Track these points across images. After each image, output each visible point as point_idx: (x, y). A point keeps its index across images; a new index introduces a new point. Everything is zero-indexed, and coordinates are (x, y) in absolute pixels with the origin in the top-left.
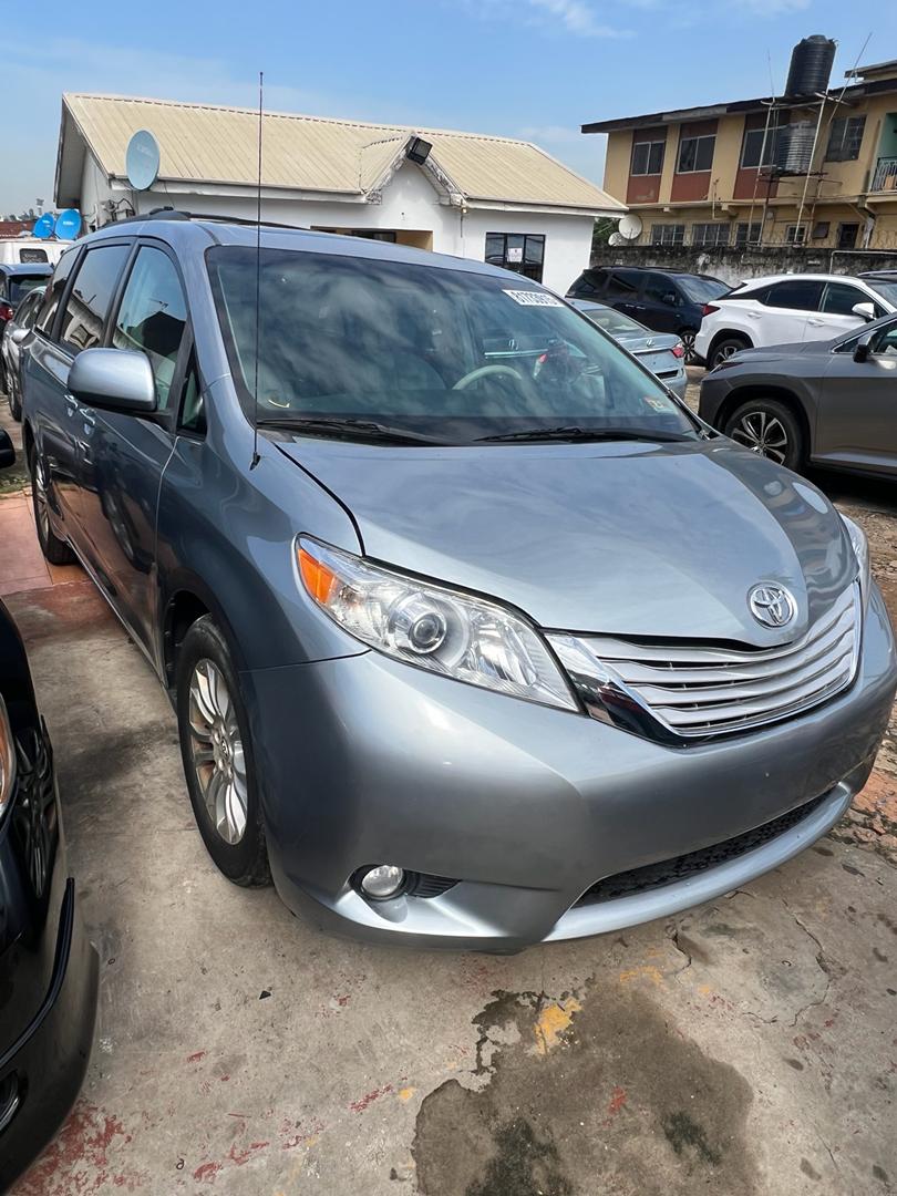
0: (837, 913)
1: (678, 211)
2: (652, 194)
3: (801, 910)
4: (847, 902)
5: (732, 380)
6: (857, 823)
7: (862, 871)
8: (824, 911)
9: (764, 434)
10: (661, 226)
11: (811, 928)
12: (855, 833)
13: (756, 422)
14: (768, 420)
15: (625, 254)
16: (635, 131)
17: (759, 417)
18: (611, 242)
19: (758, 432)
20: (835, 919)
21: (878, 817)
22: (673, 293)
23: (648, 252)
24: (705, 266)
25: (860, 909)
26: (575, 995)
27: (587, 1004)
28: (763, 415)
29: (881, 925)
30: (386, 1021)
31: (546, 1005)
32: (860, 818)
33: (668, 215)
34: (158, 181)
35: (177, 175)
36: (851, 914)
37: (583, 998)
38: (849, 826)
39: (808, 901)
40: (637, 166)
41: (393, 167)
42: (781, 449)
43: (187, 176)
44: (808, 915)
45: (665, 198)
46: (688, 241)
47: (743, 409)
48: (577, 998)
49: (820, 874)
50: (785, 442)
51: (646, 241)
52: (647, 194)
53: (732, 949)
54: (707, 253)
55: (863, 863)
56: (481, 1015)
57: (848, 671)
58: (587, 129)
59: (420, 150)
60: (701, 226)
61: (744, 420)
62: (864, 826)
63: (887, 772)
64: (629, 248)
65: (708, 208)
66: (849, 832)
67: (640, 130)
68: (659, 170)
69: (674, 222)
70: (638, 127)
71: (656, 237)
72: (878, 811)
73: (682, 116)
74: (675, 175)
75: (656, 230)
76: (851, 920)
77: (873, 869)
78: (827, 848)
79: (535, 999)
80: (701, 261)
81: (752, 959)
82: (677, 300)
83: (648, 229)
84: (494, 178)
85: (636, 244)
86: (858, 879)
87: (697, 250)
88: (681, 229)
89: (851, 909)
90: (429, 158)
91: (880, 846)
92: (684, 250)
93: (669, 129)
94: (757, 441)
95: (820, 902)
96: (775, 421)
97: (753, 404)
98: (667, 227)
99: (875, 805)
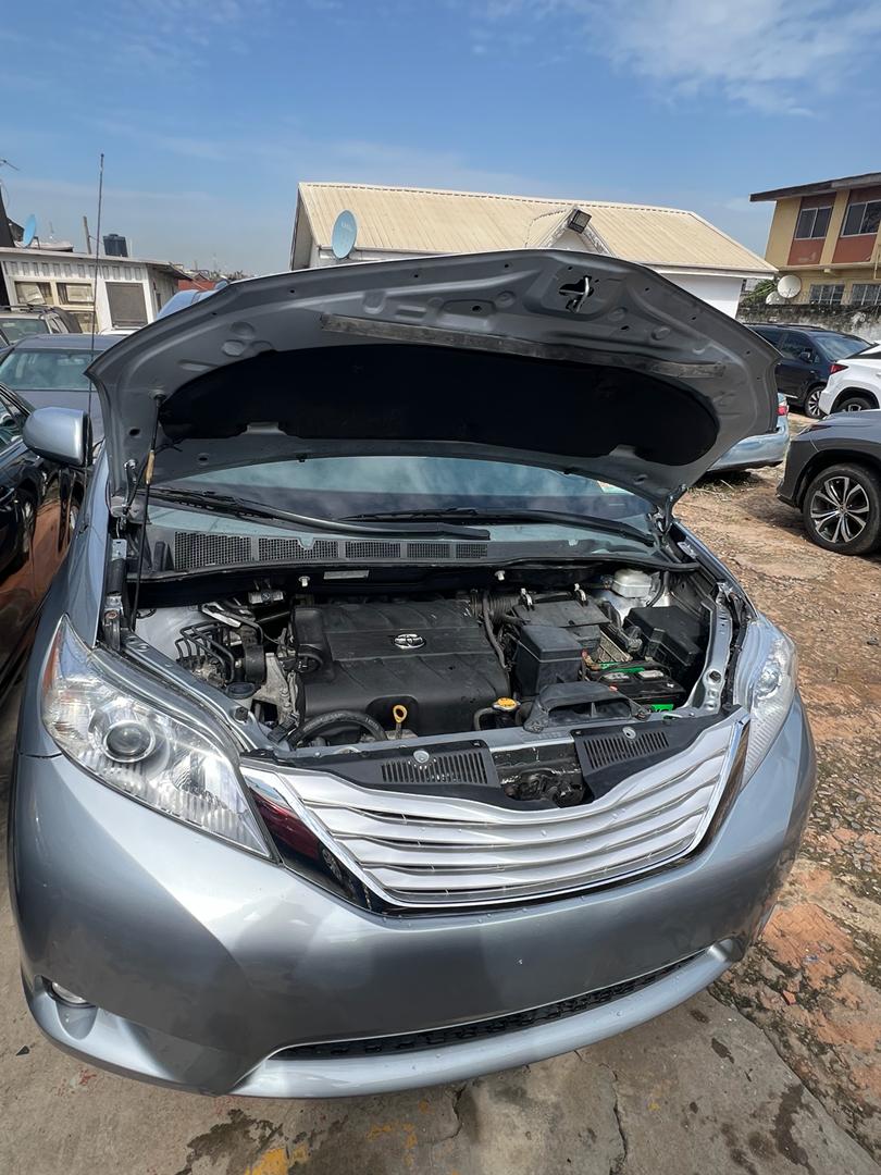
0: (673, 1107)
1: (839, 272)
2: (814, 255)
3: (631, 1092)
4: (694, 1093)
5: (817, 442)
6: (766, 981)
7: (733, 1054)
8: (657, 1101)
9: (846, 500)
10: (820, 286)
11: (628, 1121)
12: (758, 995)
13: (839, 487)
14: (852, 486)
15: (780, 312)
16: (803, 198)
17: (842, 481)
18: (769, 300)
19: (841, 496)
20: (666, 1118)
21: (799, 978)
22: (810, 350)
23: (803, 311)
24: (859, 324)
25: (705, 1110)
26: (311, 1141)
27: (316, 1157)
28: (847, 480)
29: (721, 1139)
30: (109, 1117)
31: (274, 1144)
32: (773, 974)
33: (828, 276)
34: (355, 250)
35: (372, 246)
36: (690, 1113)
37: (317, 1146)
38: (754, 982)
39: (645, 1080)
40: (802, 231)
41: (554, 236)
42: (863, 516)
43: (380, 246)
44: (635, 1101)
45: (826, 260)
46: (846, 300)
47: (827, 472)
48: (311, 1146)
49: (679, 1045)
50: (866, 509)
51: (804, 300)
52: (809, 256)
53: (515, 1127)
54: (863, 311)
55: (740, 1042)
56: (203, 1138)
57: (692, 836)
58: (755, 198)
59: (580, 221)
60: (861, 287)
61: (826, 483)
62: (773, 987)
63: (835, 918)
64: (786, 308)
65: (870, 269)
66: (749, 991)
67: (807, 197)
68: (823, 233)
69: (835, 282)
70: (805, 195)
71: (815, 297)
72: (803, 968)
73: (851, 183)
74: (839, 238)
75: (815, 289)
76: (686, 1122)
77: (749, 1054)
78: (704, 1011)
79: (268, 1132)
80: (855, 319)
81: (531, 1149)
82: (813, 357)
83: (807, 289)
84: (648, 243)
85: (795, 302)
86: (724, 1063)
87: (852, 310)
88: (840, 288)
89: (694, 1107)
90: (587, 227)
91: (782, 1019)
92: (839, 309)
93: (838, 195)
94: (839, 506)
95: (659, 1087)
96: (858, 487)
97: (837, 468)
98: (826, 287)
99: (801, 959)
